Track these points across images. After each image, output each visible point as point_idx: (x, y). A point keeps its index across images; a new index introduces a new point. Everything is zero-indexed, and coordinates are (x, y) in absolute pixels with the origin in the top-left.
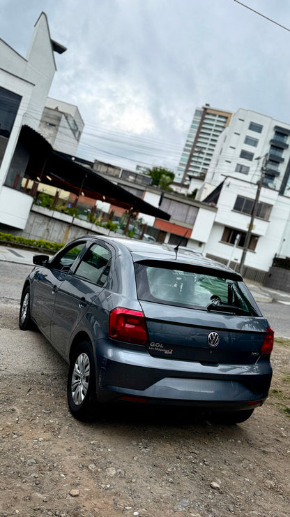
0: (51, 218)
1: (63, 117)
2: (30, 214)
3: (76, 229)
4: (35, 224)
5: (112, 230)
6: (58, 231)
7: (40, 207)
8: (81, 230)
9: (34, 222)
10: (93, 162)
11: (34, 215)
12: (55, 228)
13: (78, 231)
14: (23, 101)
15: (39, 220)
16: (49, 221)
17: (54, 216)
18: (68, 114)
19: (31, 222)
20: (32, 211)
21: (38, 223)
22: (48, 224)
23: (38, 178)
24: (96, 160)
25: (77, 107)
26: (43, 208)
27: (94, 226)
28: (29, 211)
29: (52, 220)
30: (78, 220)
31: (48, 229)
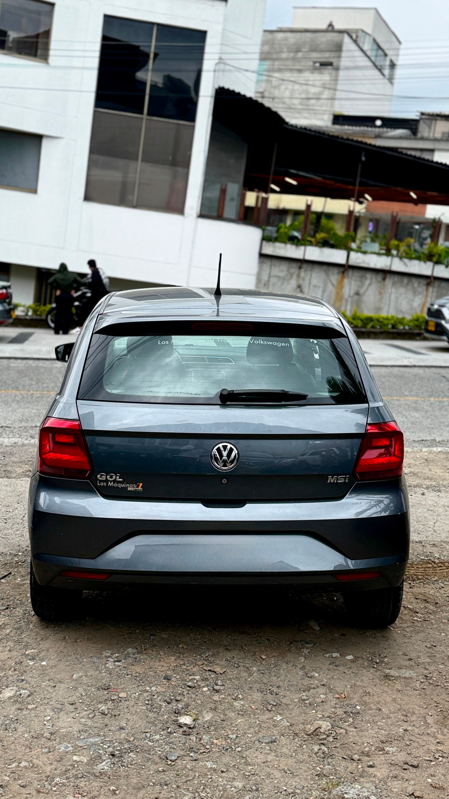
0: (302, 263)
1: (347, 39)
2: (261, 263)
3: (357, 274)
4: (273, 280)
5: (438, 262)
6: (321, 285)
7: (278, 244)
8: (369, 275)
9: (270, 276)
10: (417, 118)
11: (268, 263)
12: (315, 281)
13: (362, 278)
14: (209, 40)
15: (280, 270)
16: (300, 268)
17: (309, 257)
18: (356, 31)
19: (265, 277)
20: (262, 256)
21: (279, 277)
22: (298, 276)
23: (273, 186)
24: (422, 114)
25: (376, 10)
26: (282, 245)
27: (396, 260)
28: (256, 256)
29: (305, 266)
30: (360, 255)
31: (299, 287)
